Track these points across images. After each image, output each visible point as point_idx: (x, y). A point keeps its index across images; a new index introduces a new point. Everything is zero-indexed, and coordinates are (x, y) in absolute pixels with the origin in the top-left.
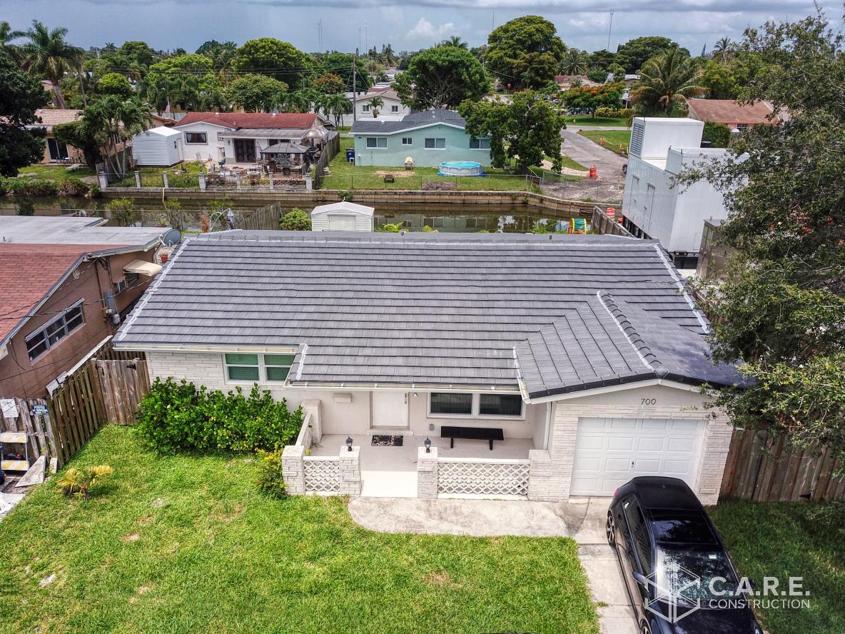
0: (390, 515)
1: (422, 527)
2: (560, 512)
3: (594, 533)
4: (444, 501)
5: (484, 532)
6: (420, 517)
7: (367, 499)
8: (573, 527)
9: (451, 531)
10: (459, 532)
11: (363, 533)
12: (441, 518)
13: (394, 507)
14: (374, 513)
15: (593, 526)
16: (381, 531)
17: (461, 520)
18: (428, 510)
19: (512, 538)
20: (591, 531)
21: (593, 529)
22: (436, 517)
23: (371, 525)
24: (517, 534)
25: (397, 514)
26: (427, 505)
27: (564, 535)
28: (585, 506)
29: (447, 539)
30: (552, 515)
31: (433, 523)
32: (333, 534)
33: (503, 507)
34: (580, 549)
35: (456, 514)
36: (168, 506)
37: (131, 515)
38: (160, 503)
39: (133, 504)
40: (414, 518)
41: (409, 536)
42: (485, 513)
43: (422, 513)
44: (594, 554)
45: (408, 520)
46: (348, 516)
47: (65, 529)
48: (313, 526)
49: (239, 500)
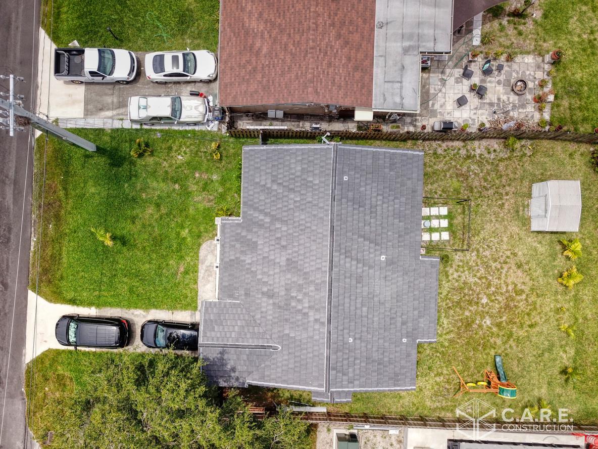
0: (207, 254)
1: (202, 264)
5: (200, 283)
6: (207, 263)
7: (216, 246)
9: (200, 273)
10: (200, 276)
11: (200, 245)
12: (206, 271)
13: (212, 255)
14: (209, 249)
16: (200, 251)
17: (205, 277)
18: (210, 266)
19: (197, 292)
22: (207, 269)
23: (203, 248)
24: (199, 294)
25: (209, 256)
27: (199, 308)
29: (197, 271)
31: (204, 268)
32: (199, 237)
33: (212, 291)
34: (193, 312)
35: (208, 275)
36: (212, 181)
37: (207, 171)
38: (215, 177)
39: (213, 168)
40: (207, 262)
41: (198, 260)
42: (209, 285)
43: (209, 264)
44: (191, 316)
45: (205, 260)
46: (207, 240)
47: (200, 152)
48: (202, 229)
49: (215, 203)
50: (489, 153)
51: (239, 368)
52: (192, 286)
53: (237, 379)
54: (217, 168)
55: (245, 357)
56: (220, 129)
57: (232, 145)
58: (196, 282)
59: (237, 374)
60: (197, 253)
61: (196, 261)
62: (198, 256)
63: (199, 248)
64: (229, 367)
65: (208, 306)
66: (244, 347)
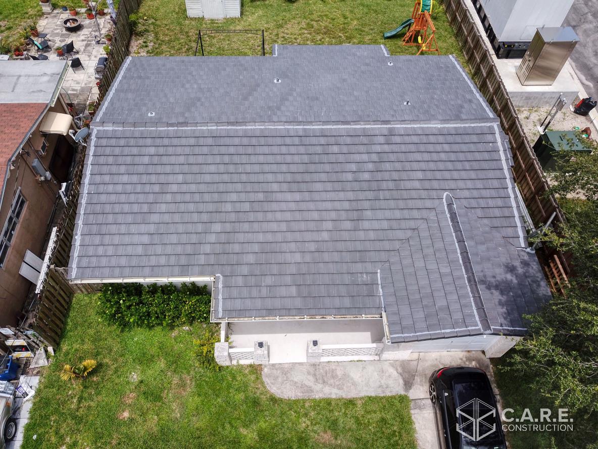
0: (291, 381)
1: (312, 391)
2: (400, 370)
3: (421, 388)
4: (325, 364)
5: (352, 394)
6: (309, 381)
7: (273, 365)
8: (408, 384)
9: (331, 394)
10: (336, 394)
11: (274, 400)
12: (324, 382)
13: (292, 373)
14: (280, 380)
15: (421, 381)
16: (286, 397)
17: (337, 383)
18: (315, 375)
19: (370, 398)
20: (419, 386)
21: (420, 385)
22: (321, 381)
23: (279, 391)
24: (373, 395)
25: (295, 380)
26: (314, 369)
27: (403, 393)
28: (415, 363)
29: (328, 402)
30: (395, 373)
31: (319, 387)
32: (256, 403)
33: (364, 368)
34: (412, 404)
35: (333, 377)
36: (141, 382)
37: (119, 393)
38: (135, 377)
39: (117, 381)
40: (307, 383)
41: (304, 401)
42: (352, 375)
43: (311, 378)
44: (420, 408)
45: (303, 386)
46: (262, 383)
47: (78, 410)
48: (241, 396)
49: (188, 373)
50: (146, 46)
51: (504, 259)
52: (359, 410)
53: (525, 264)
54: (116, 371)
55: (482, 248)
56: (38, 372)
57: (76, 346)
58: (351, 402)
59: (517, 264)
60: (293, 404)
61: (307, 405)
62: (296, 402)
63: (281, 400)
64: (509, 277)
65: (398, 328)
66: (464, 252)
